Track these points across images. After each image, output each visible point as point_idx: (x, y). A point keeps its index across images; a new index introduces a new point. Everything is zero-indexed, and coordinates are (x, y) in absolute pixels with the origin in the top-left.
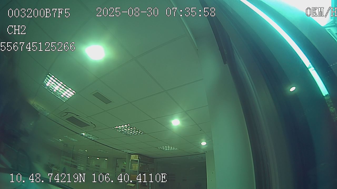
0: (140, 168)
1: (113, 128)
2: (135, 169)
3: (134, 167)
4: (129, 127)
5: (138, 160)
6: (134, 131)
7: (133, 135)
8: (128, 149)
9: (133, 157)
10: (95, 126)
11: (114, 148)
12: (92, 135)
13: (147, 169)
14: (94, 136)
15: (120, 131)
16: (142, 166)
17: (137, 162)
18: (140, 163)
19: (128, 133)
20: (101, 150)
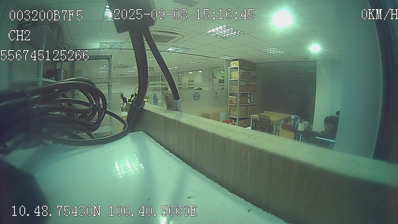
0: (241, 76)
1: (205, 33)
2: (235, 78)
3: (234, 75)
4: (225, 28)
5: (237, 67)
6: (232, 32)
7: (230, 37)
8: (225, 54)
9: (232, 64)
10: (182, 37)
11: (209, 57)
12: (180, 48)
13: (249, 77)
14: (183, 48)
15: (215, 34)
16: (242, 73)
17: (237, 70)
18: (240, 70)
19: (224, 35)
20: (193, 63)
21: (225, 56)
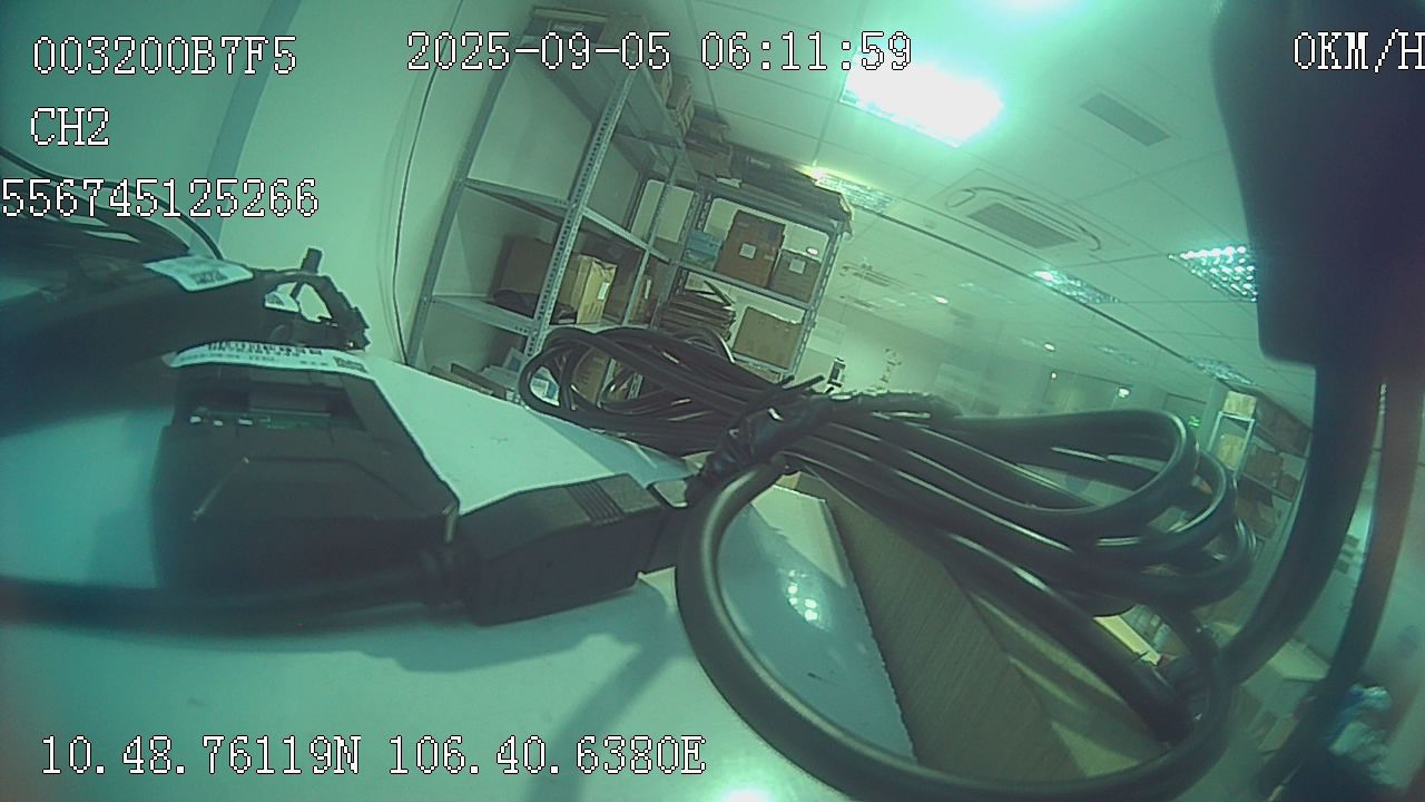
0: (1249, 460)
1: (1173, 258)
2: (1228, 458)
3: (1225, 448)
4: (1242, 261)
5: (1248, 423)
8: (1222, 360)
9: (1233, 402)
10: (1096, 246)
11: (1166, 349)
12: (1082, 282)
13: (1274, 474)
14: (1088, 286)
15: (1204, 271)
16: (1258, 451)
17: (1244, 431)
18: (1254, 437)
19: (1233, 285)
20: (1111, 351)
21: (1219, 367)
